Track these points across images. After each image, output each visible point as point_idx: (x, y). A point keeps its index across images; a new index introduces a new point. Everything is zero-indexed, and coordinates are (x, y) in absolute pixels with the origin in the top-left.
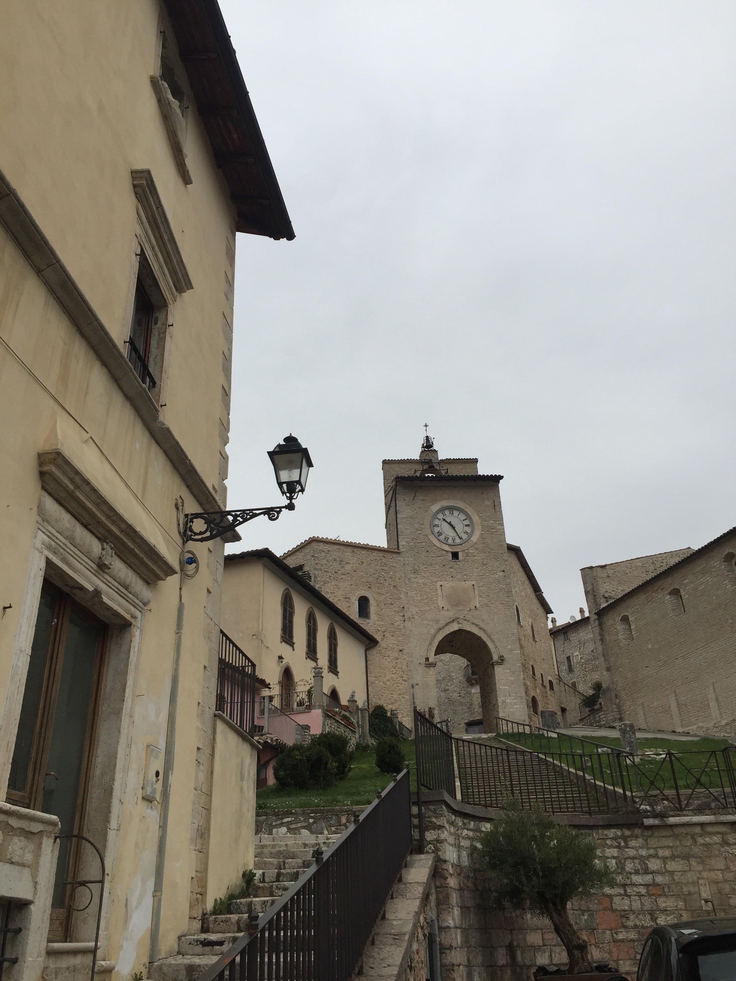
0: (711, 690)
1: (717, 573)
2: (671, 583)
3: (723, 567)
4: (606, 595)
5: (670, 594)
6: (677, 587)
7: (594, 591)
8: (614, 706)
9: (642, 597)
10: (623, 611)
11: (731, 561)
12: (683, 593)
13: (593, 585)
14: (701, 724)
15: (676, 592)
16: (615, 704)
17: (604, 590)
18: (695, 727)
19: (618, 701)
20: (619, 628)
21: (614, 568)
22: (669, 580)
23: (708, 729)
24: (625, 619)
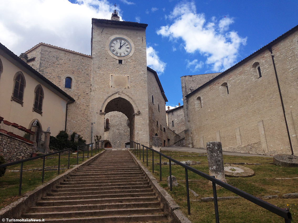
0: (238, 131)
1: (248, 73)
2: (223, 80)
3: (251, 70)
4: (191, 89)
5: (222, 85)
6: (226, 82)
7: (186, 87)
8: (190, 138)
9: (208, 88)
10: (198, 95)
11: (255, 67)
12: (228, 85)
13: (185, 84)
14: (231, 146)
15: (225, 85)
16: (191, 137)
17: (190, 86)
18: (227, 148)
19: (192, 135)
20: (195, 103)
22: (222, 79)
23: (234, 149)
24: (199, 98)
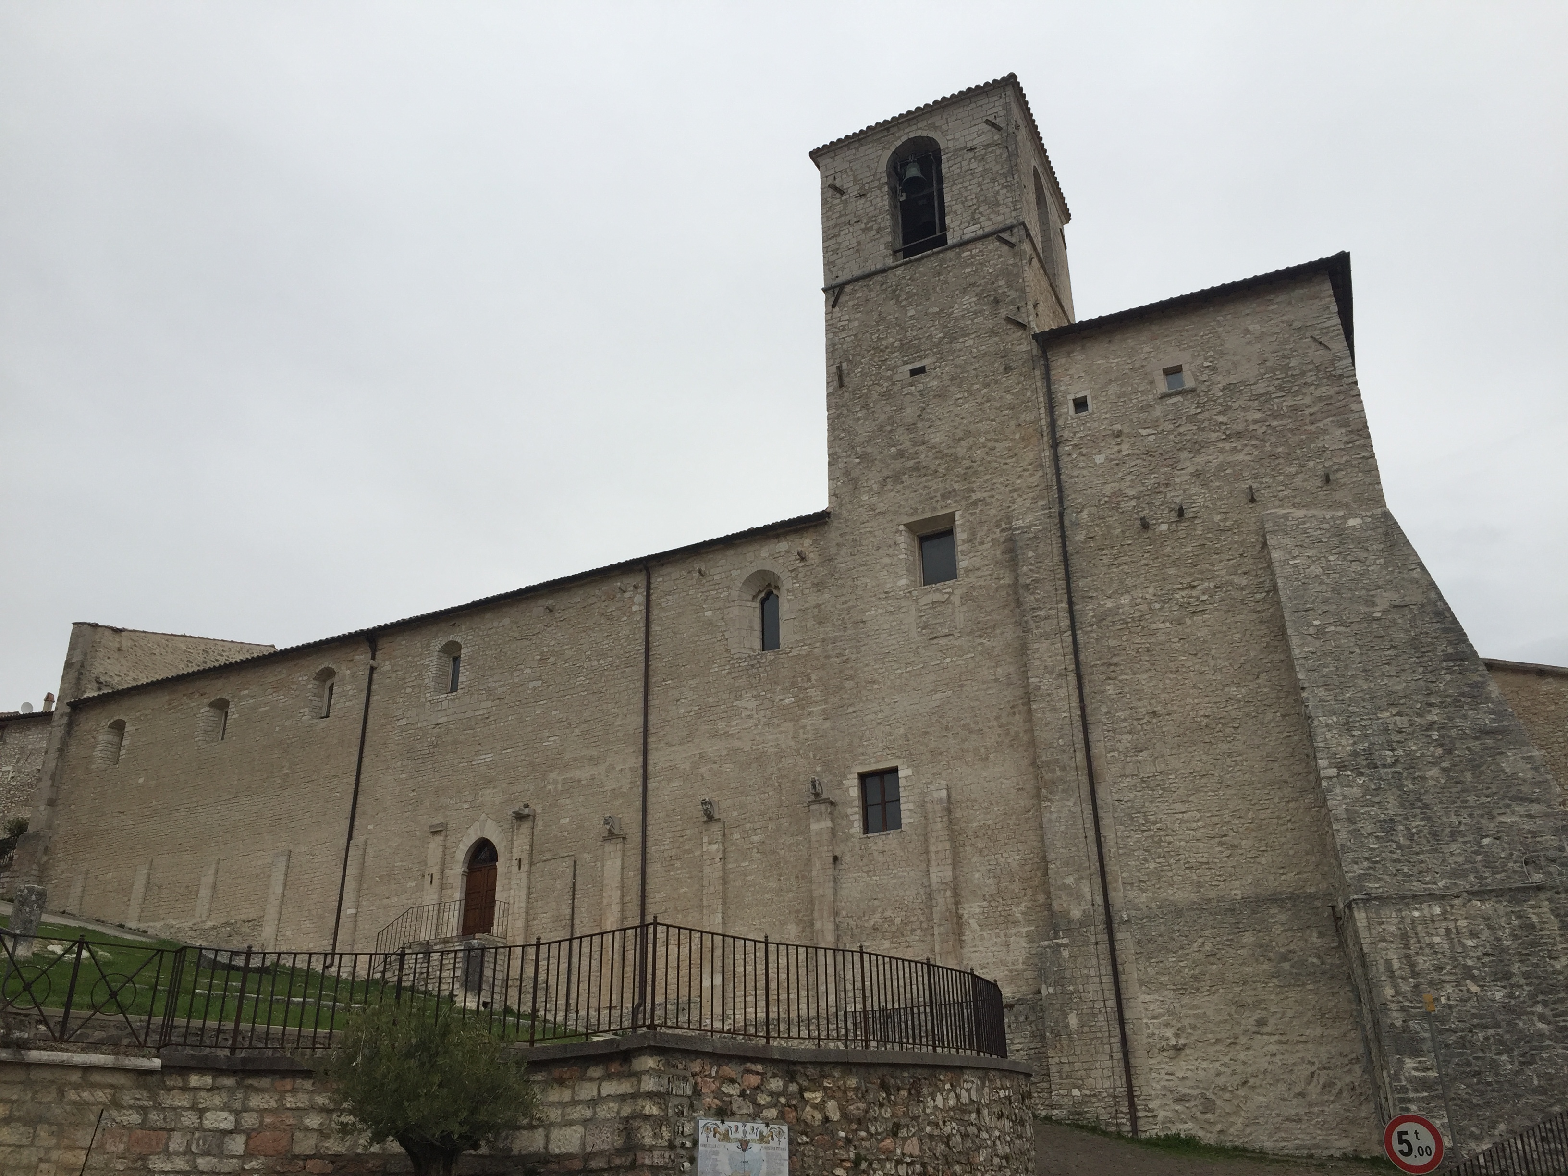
0: (212, 871)
1: (297, 693)
2: (221, 689)
3: (310, 686)
4: (102, 679)
5: (212, 705)
6: (227, 698)
7: (82, 666)
8: (35, 866)
9: (162, 699)
10: (118, 713)
11: (325, 681)
12: (232, 709)
13: (85, 654)
14: (172, 922)
15: (221, 706)
16: (38, 864)
17: (102, 670)
18: (159, 925)
19: (45, 858)
20: (101, 738)
21: (135, 638)
22: (219, 683)
23: (180, 930)
24: (119, 727)
